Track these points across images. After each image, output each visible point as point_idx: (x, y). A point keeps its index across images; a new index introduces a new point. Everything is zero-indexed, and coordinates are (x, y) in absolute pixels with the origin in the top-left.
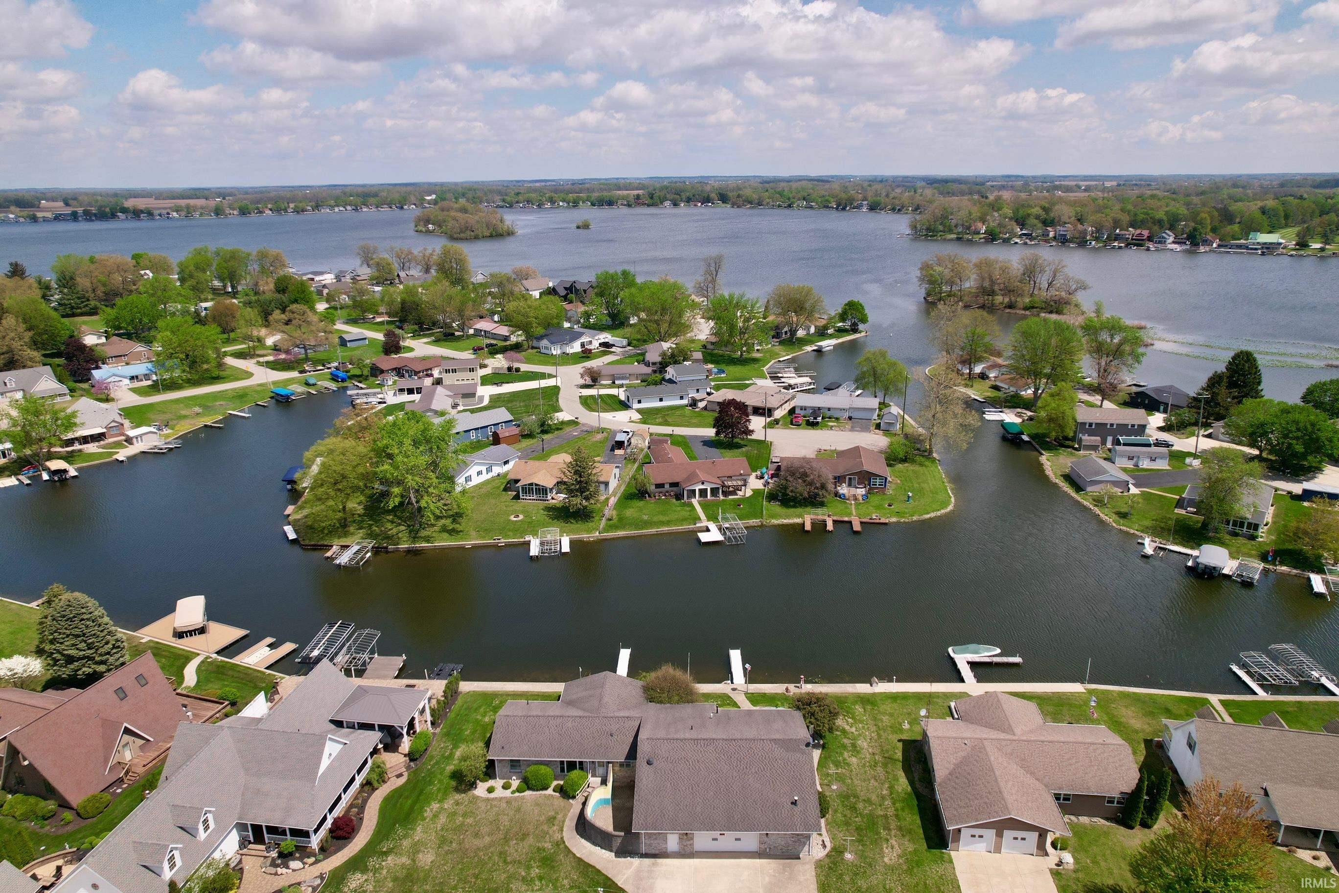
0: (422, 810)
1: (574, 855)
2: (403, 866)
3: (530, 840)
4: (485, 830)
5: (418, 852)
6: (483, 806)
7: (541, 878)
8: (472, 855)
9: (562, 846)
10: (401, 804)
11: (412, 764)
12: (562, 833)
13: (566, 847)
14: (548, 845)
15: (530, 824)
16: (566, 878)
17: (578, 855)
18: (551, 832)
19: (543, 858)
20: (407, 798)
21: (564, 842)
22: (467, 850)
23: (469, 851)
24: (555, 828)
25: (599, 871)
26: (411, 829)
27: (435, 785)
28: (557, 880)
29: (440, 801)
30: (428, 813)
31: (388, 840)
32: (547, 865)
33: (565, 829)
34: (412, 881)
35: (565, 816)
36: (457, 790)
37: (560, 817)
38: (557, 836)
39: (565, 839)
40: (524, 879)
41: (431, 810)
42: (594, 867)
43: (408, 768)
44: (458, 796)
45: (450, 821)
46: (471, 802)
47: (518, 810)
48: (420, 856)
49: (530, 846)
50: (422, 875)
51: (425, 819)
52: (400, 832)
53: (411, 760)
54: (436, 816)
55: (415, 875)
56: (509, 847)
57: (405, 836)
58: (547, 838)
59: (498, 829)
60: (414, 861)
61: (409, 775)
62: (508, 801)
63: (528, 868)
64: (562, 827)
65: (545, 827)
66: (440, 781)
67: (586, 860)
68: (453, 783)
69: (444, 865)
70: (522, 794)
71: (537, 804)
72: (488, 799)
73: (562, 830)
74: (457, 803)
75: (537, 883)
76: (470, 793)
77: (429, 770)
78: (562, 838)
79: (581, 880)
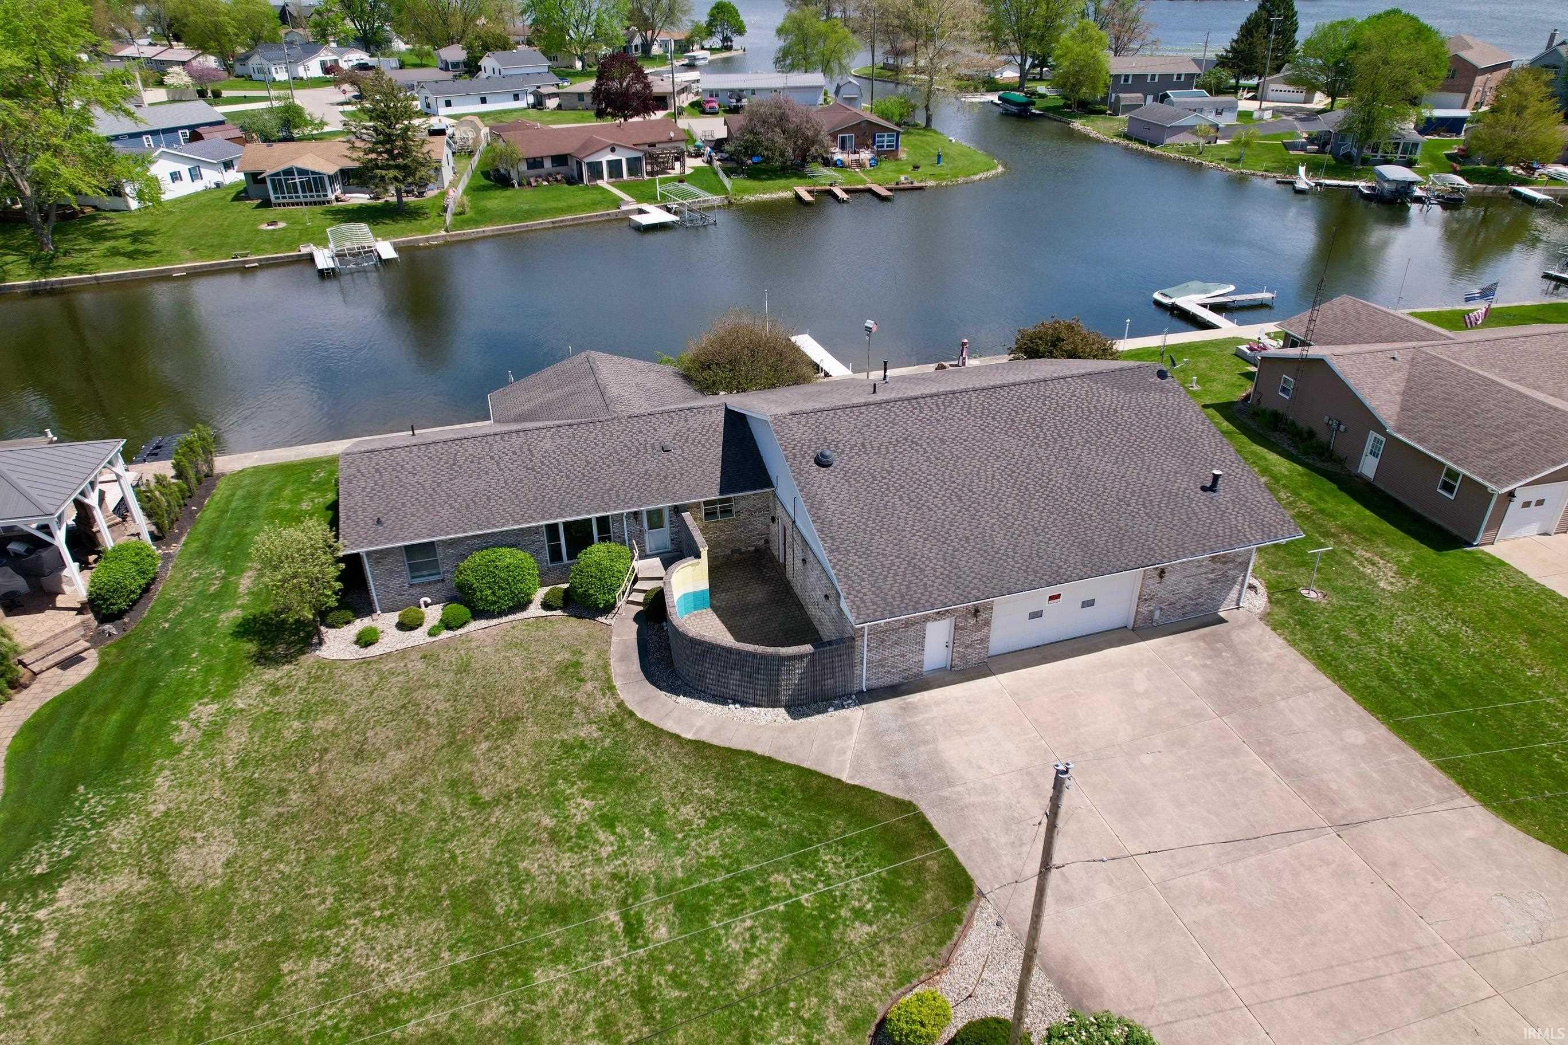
0: (161, 730)
1: (678, 737)
2: (121, 903)
3: (531, 730)
4: (379, 736)
5: (173, 844)
6: (356, 679)
7: (609, 822)
8: (362, 810)
9: (629, 725)
10: (87, 729)
11: (108, 627)
12: (614, 695)
13: (644, 724)
14: (588, 732)
15: (511, 692)
16: (684, 800)
17: (689, 736)
18: (580, 697)
19: (591, 765)
20: (105, 710)
21: (632, 714)
22: (340, 800)
23: (349, 803)
24: (589, 686)
25: (768, 762)
26: (134, 788)
27: (191, 663)
28: (658, 812)
29: (216, 697)
30: (184, 732)
31: (49, 837)
32: (610, 782)
33: (617, 683)
34: (165, 942)
35: (603, 654)
36: (263, 659)
37: (589, 658)
38: (605, 705)
39: (630, 706)
40: (554, 837)
41: (195, 724)
42: (750, 754)
43: (96, 640)
44: (270, 674)
45: (264, 738)
46: (318, 678)
47: (464, 668)
48: (183, 854)
49: (537, 745)
50: (200, 911)
51: (178, 750)
52: (95, 802)
53: (103, 619)
54: (213, 733)
55: (176, 919)
56: (474, 761)
57: (114, 814)
58: (579, 715)
59: (422, 724)
60: (160, 875)
61: (102, 655)
62: (427, 656)
63: (557, 801)
64: (609, 680)
65: (561, 691)
66: (207, 650)
67: (716, 742)
68: (251, 647)
69: (271, 861)
70: (459, 632)
71: (512, 645)
72: (366, 662)
73: (612, 688)
74: (275, 690)
75: (602, 835)
76: (307, 660)
77: (165, 632)
78: (621, 705)
79: (729, 796)
